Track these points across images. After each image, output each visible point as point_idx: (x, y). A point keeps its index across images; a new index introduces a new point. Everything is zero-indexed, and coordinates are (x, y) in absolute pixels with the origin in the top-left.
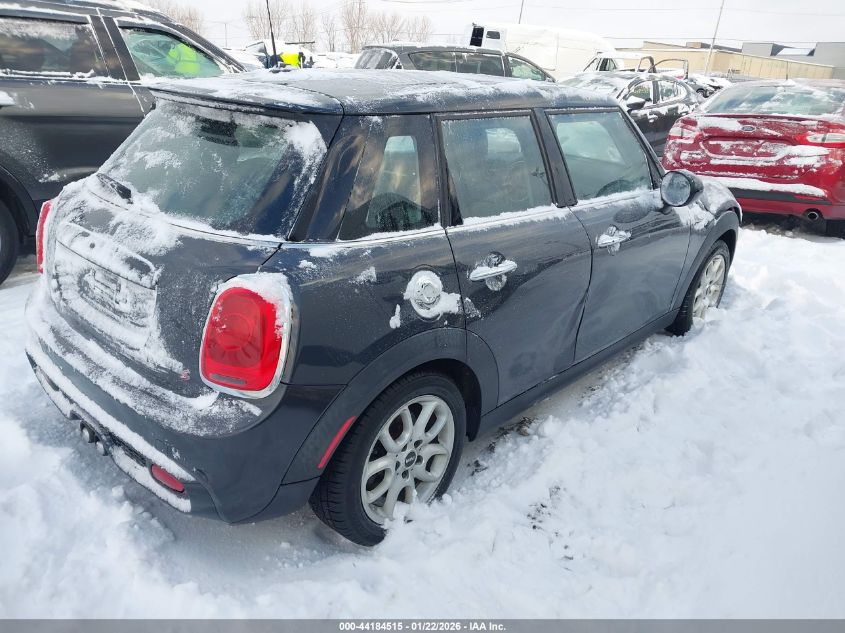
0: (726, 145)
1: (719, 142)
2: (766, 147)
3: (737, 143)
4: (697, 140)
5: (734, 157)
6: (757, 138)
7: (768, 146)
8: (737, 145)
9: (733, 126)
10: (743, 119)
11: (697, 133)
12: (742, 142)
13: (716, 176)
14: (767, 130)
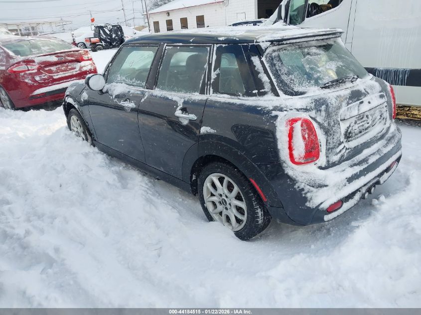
0: (53, 68)
1: (50, 68)
2: (70, 66)
3: (57, 66)
4: (39, 69)
5: (61, 73)
6: (65, 62)
7: (71, 65)
8: (59, 68)
9: (54, 59)
10: (56, 55)
11: (37, 66)
12: (60, 66)
13: (59, 84)
14: (68, 58)
